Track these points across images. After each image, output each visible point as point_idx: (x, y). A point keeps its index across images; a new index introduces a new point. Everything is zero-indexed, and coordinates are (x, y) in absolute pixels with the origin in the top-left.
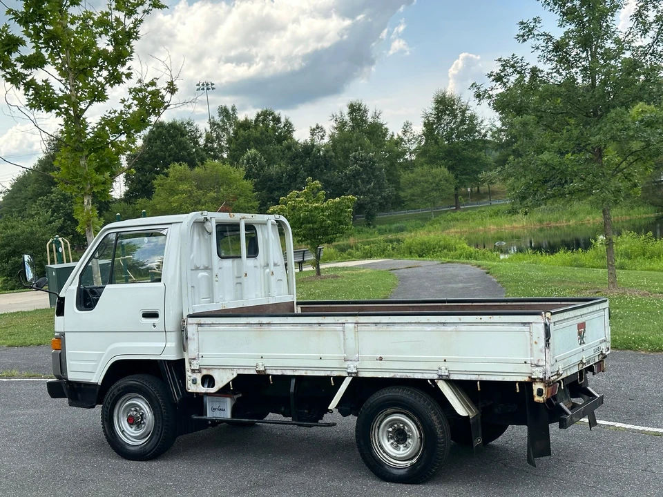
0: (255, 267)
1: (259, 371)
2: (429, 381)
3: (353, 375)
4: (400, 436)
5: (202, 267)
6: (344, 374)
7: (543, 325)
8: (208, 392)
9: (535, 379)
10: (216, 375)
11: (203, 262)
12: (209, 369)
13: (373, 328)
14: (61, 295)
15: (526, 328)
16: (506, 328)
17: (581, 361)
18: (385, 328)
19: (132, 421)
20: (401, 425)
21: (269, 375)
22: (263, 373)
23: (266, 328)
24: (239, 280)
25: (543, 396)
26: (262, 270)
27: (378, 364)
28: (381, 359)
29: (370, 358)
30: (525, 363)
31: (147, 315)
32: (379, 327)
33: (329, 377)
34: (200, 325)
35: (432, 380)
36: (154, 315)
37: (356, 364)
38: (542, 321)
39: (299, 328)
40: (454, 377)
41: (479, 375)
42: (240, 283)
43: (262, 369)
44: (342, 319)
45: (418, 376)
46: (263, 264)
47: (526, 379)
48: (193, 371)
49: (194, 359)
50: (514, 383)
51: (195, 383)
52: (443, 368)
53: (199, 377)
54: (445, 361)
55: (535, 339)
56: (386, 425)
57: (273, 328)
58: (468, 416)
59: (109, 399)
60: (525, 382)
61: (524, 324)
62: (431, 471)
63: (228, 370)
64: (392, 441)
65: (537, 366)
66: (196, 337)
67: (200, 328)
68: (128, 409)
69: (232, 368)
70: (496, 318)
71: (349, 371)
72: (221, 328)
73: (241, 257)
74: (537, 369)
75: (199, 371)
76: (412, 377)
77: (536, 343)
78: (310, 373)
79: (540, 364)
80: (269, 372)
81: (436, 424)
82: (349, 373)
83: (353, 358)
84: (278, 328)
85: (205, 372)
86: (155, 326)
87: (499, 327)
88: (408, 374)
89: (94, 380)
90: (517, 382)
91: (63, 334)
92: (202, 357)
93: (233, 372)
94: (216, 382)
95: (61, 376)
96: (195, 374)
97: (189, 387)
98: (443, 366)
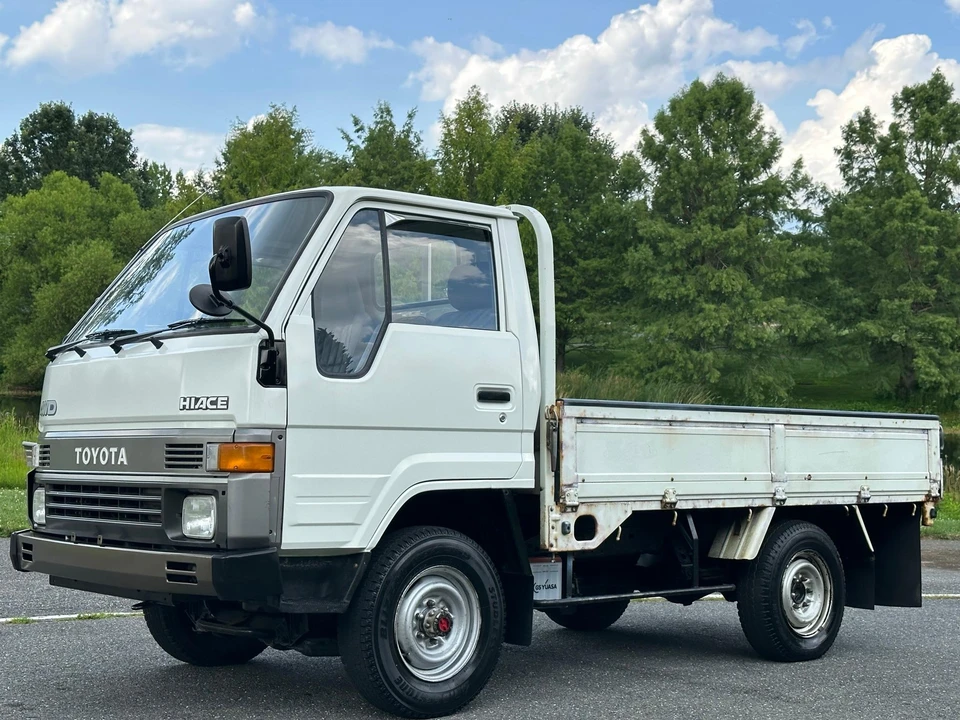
1: (666, 504)
2: (846, 507)
3: (778, 504)
4: (799, 592)
6: (768, 503)
8: (586, 548)
10: (599, 514)
12: (592, 504)
13: (800, 431)
14: (275, 331)
15: (925, 436)
18: (812, 433)
20: (801, 576)
22: (667, 507)
23: (677, 428)
28: (809, 477)
29: (799, 476)
30: (925, 478)
31: (486, 396)
32: (807, 430)
34: (581, 419)
36: (502, 397)
37: (786, 486)
39: (720, 430)
43: (673, 499)
47: (921, 498)
48: (564, 509)
49: (570, 486)
51: (567, 533)
52: (865, 488)
54: (867, 478)
57: (686, 429)
61: (924, 430)
63: (619, 505)
65: (934, 481)
67: (580, 427)
69: (624, 500)
72: (614, 426)
74: (934, 485)
75: (575, 508)
76: (834, 503)
78: (729, 504)
79: (938, 479)
82: (777, 501)
83: (781, 479)
84: (694, 429)
86: (502, 419)
87: (907, 434)
88: (831, 499)
89: (354, 544)
90: (915, 503)
91: (281, 433)
92: (583, 481)
93: (625, 508)
94: (599, 528)
95: (266, 539)
96: (565, 515)
97: (553, 541)
98: (865, 484)
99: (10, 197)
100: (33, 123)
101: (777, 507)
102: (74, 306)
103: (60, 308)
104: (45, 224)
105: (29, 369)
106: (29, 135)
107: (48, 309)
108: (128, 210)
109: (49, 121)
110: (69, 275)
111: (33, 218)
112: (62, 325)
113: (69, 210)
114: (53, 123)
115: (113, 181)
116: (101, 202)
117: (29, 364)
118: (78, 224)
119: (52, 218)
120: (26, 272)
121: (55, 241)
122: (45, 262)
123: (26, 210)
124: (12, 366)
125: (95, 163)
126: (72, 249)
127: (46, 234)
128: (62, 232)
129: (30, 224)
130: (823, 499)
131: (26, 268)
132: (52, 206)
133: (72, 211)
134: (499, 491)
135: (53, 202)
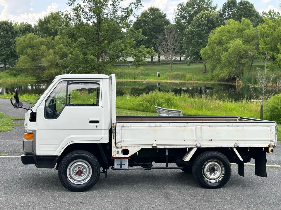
1: (153, 147)
2: (230, 148)
3: (198, 147)
4: (213, 170)
6: (194, 147)
7: (275, 127)
8: (125, 157)
9: (270, 146)
10: (129, 149)
12: (127, 146)
13: (209, 128)
14: (34, 111)
15: (269, 128)
16: (262, 127)
18: (214, 128)
19: (79, 173)
20: (213, 166)
21: (157, 148)
22: (155, 147)
23: (158, 128)
27: (210, 142)
28: (211, 140)
29: (207, 140)
30: (268, 140)
31: (91, 122)
32: (211, 127)
33: (187, 148)
34: (123, 126)
36: (97, 122)
37: (200, 142)
38: (275, 125)
39: (174, 128)
40: (241, 146)
43: (155, 145)
44: (195, 124)
45: (226, 146)
47: (267, 146)
48: (117, 148)
49: (119, 142)
50: (262, 148)
51: (118, 153)
53: (120, 150)
54: (238, 140)
57: (161, 128)
58: (243, 161)
59: (65, 163)
60: (267, 147)
63: (137, 147)
64: (209, 172)
65: (272, 141)
67: (123, 128)
69: (139, 146)
70: (258, 124)
71: (197, 145)
72: (134, 128)
74: (272, 142)
75: (121, 147)
76: (223, 147)
77: (272, 133)
78: (178, 147)
79: (273, 140)
80: (158, 147)
83: (199, 140)
84: (164, 128)
85: (124, 148)
86: (97, 127)
87: (259, 127)
88: (222, 146)
89: (55, 154)
90: (264, 147)
91: (35, 131)
92: (124, 141)
93: (139, 147)
94: (129, 152)
95: (32, 153)
96: (118, 149)
97: (114, 155)
98: (237, 142)
99: (216, 28)
100: (226, 5)
101: (198, 148)
102: (231, 58)
103: (228, 59)
104: (225, 35)
105: (220, 76)
106: (224, 9)
107: (224, 59)
108: (249, 28)
109: (229, 4)
110: (230, 49)
111: (222, 34)
112: (228, 64)
113: (231, 30)
114: (230, 5)
115: (245, 20)
116: (241, 26)
117: (220, 75)
118: (234, 34)
119: (227, 33)
120: (219, 49)
121: (227, 40)
122: (224, 46)
123: (220, 32)
124: (216, 76)
125: (242, 15)
126: (231, 42)
127: (224, 38)
128: (229, 37)
129: (221, 35)
130: (218, 146)
131: (219, 48)
132: (227, 30)
133: (232, 31)
134: (96, 143)
135: (227, 29)
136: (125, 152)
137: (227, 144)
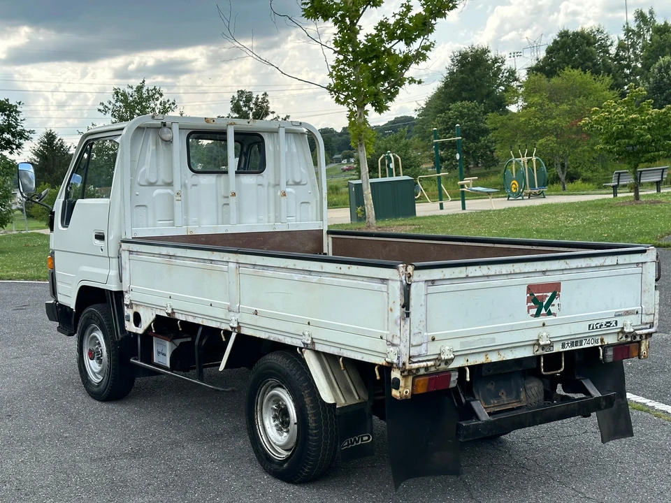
0: (259, 185)
1: (167, 314)
2: (298, 349)
3: (236, 331)
4: (285, 417)
5: (160, 183)
6: (230, 328)
7: (399, 283)
8: (137, 332)
9: (392, 364)
11: (164, 177)
13: (251, 270)
14: (53, 210)
15: (383, 287)
16: (365, 284)
17: (538, 340)
18: (261, 272)
20: (285, 403)
21: (177, 320)
22: (172, 317)
23: (173, 261)
24: (225, 201)
25: (401, 389)
26: (272, 190)
27: (255, 320)
28: (256, 313)
29: (248, 310)
30: (381, 338)
31: (98, 237)
32: (256, 270)
33: (218, 330)
35: (301, 349)
36: (102, 237)
38: (398, 278)
40: (319, 348)
41: (340, 348)
42: (228, 204)
43: (170, 311)
44: (226, 257)
45: (288, 341)
46: (272, 182)
47: (384, 362)
48: (128, 306)
49: (126, 292)
51: (129, 321)
52: (307, 333)
53: (131, 314)
54: (309, 323)
55: (391, 305)
56: (269, 400)
58: (335, 404)
60: (383, 366)
61: (384, 280)
62: (303, 470)
63: (149, 309)
64: (277, 422)
65: (393, 345)
66: (128, 267)
67: (130, 256)
68: (93, 342)
69: (151, 307)
70: (354, 269)
71: (231, 325)
73: (226, 172)
74: (392, 349)
75: (131, 306)
76: (283, 341)
77: (391, 310)
78: (205, 323)
80: (178, 316)
81: (309, 408)
82: (232, 328)
83: (235, 309)
85: (135, 309)
88: (279, 337)
91: (53, 252)
92: (132, 290)
93: (152, 311)
94: (142, 321)
96: (128, 309)
98: (306, 330)
136: (137, 319)
137: (292, 335)
